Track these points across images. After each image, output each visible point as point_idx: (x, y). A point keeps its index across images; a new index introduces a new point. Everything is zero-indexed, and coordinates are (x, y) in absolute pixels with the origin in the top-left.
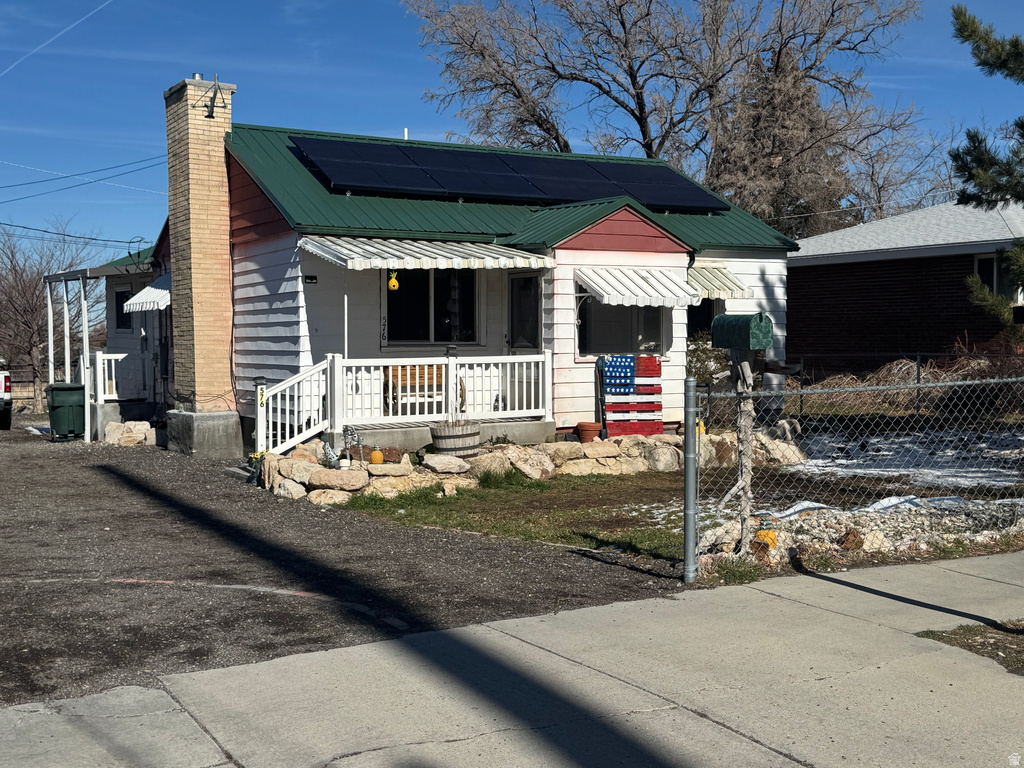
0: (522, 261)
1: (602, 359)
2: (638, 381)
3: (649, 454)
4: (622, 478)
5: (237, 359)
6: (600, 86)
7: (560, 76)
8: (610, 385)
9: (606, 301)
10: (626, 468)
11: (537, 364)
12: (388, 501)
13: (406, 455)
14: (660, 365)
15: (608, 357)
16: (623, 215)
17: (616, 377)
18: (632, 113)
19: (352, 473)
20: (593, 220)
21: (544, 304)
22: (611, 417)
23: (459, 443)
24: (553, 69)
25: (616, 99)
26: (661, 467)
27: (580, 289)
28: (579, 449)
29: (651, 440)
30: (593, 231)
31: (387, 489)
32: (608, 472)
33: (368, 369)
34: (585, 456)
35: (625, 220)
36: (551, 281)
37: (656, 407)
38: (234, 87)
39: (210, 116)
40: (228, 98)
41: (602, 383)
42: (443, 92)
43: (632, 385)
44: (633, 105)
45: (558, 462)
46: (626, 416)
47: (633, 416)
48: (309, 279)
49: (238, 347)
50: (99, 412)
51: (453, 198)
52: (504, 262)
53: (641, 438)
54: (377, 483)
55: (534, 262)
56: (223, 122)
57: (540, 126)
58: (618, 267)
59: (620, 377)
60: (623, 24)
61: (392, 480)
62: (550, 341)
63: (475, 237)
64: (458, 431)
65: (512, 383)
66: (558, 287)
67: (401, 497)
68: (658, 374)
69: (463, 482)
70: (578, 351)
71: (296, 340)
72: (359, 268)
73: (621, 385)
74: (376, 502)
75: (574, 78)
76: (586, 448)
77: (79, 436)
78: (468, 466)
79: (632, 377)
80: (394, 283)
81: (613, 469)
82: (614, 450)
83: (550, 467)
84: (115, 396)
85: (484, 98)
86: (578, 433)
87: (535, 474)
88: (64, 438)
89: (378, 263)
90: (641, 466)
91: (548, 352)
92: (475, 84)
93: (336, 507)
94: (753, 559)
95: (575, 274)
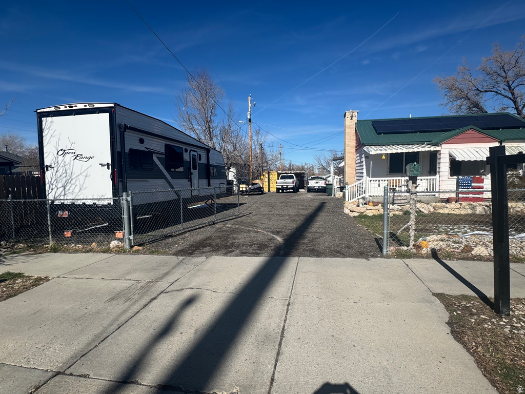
0: (432, 149)
1: (458, 177)
2: (473, 184)
3: (474, 208)
4: (460, 215)
5: (356, 178)
6: (497, 92)
7: (481, 92)
8: (461, 186)
9: (457, 159)
10: (463, 212)
11: (433, 179)
12: (369, 216)
13: (380, 204)
14: (483, 179)
15: (460, 177)
16: (470, 131)
17: (464, 183)
18: (510, 99)
19: (362, 209)
20: (457, 135)
21: (438, 161)
22: (460, 195)
23: (399, 202)
24: (478, 90)
25: (503, 95)
26: (478, 212)
27: (450, 156)
28: (444, 206)
29: (475, 204)
30: (457, 137)
31: (370, 213)
32: (455, 213)
33: (374, 181)
34: (447, 208)
35: (470, 133)
36: (440, 154)
37: (482, 193)
38: (358, 111)
39: (352, 119)
40: (356, 114)
41: (458, 185)
42: (445, 103)
43: (471, 186)
44: (510, 96)
45: (436, 209)
46: (468, 196)
47: (471, 196)
48: (366, 157)
49: (356, 175)
50: (335, 190)
51: (416, 132)
52: (427, 149)
53: (472, 203)
54: (368, 211)
55: (437, 148)
56: (355, 120)
57: (477, 108)
58: (467, 148)
59: (466, 183)
60: (505, 71)
61: (373, 211)
62: (439, 172)
63: (418, 143)
64: (399, 198)
65: (430, 185)
66: (442, 156)
67: (374, 216)
68: (483, 183)
69: (397, 213)
70: (449, 175)
71: (363, 173)
72: (373, 154)
73: (466, 186)
74: (366, 217)
75: (486, 91)
76: (448, 205)
77: (332, 195)
78: (400, 208)
79: (471, 183)
80: (384, 157)
81: (457, 212)
82: (459, 206)
83: (432, 210)
84: (339, 186)
85: (459, 102)
86: (448, 201)
87: (426, 212)
88: (329, 195)
89: (379, 152)
90: (470, 212)
91: (438, 176)
92: (457, 98)
93: (354, 217)
94: (415, 251)
95: (449, 152)
